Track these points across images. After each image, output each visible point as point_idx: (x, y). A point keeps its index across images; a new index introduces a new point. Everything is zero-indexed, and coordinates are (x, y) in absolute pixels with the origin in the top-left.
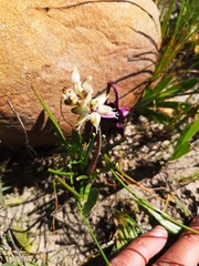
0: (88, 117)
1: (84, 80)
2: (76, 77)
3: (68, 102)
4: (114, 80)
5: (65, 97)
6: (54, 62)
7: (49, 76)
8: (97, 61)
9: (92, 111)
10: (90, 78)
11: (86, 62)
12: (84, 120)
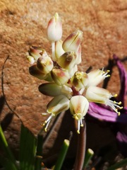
0: (67, 103)
1: (68, 37)
2: (56, 31)
3: (37, 70)
4: (121, 55)
5: (33, 61)
6: (22, 8)
7: (10, 29)
8: (95, 18)
9: (75, 93)
10: (80, 34)
11: (76, 17)
12: (59, 107)
